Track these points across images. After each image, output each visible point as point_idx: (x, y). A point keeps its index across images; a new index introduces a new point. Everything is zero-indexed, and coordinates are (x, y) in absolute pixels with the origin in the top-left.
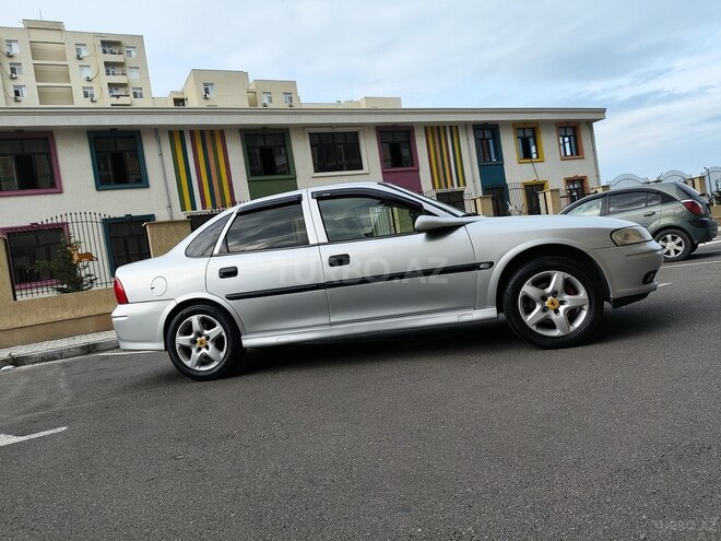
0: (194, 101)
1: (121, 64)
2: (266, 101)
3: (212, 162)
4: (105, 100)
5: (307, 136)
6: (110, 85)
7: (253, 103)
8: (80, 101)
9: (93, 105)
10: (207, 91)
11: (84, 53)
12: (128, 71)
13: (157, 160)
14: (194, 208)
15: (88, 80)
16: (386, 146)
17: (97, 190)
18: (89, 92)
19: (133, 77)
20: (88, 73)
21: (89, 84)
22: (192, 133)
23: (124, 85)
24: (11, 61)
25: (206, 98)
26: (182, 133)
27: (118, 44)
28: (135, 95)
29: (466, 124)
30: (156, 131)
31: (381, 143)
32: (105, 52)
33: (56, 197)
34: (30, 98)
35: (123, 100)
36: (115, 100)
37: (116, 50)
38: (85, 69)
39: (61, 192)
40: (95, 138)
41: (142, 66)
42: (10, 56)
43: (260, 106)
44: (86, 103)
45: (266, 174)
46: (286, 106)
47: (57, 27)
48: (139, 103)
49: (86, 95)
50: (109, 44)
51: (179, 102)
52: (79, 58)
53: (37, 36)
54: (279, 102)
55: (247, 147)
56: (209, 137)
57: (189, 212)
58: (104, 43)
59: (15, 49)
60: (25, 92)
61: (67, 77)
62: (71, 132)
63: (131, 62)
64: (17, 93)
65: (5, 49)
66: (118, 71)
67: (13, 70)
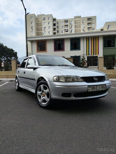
1: (91, 23)
4: (87, 31)
6: (88, 28)
8: (82, 32)
10: (108, 27)
11: (84, 21)
13: (83, 44)
14: (89, 55)
15: (84, 27)
17: (70, 50)
18: (84, 29)
19: (93, 26)
20: (84, 26)
22: (91, 38)
23: (91, 28)
24: (71, 25)
25: (108, 29)
26: (89, 38)
27: (91, 19)
30: (83, 38)
32: (88, 21)
34: (73, 32)
36: (89, 31)
39: (64, 51)
40: (72, 40)
41: (95, 23)
44: (83, 32)
45: (108, 47)
47: (80, 17)
50: (89, 19)
51: (102, 30)
52: (83, 23)
53: (76, 19)
55: (104, 40)
57: (88, 55)
58: (88, 19)
59: (72, 23)
61: (80, 27)
62: (67, 39)
63: (93, 22)
64: (71, 31)
65: (70, 23)
66: (90, 24)
67: (71, 27)
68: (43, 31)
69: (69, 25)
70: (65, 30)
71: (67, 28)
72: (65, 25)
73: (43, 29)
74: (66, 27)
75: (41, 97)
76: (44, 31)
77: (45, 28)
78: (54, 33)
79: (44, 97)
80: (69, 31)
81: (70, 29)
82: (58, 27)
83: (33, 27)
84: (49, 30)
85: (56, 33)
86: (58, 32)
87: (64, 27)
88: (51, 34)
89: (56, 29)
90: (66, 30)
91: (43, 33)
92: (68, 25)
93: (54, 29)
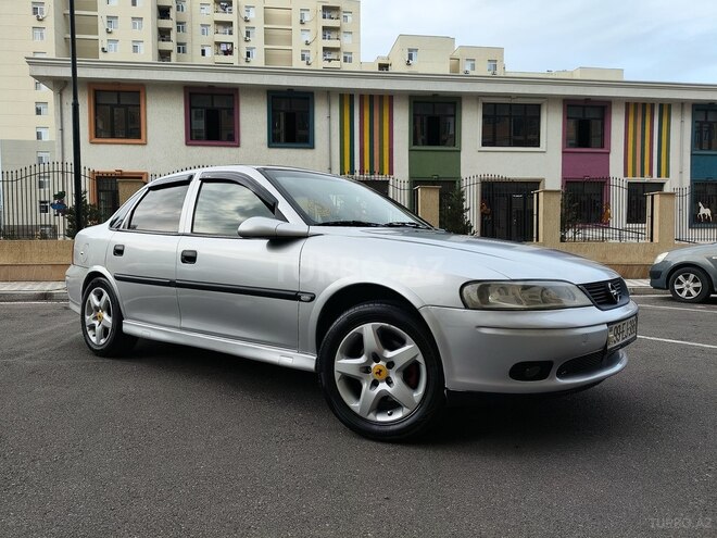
0: (398, 66)
1: (337, 29)
2: (468, 68)
3: (376, 127)
4: (319, 63)
5: (481, 106)
6: (325, 49)
7: (455, 69)
8: (298, 64)
9: (308, 67)
10: (410, 57)
11: (307, 18)
12: (342, 35)
13: (325, 123)
14: (352, 172)
15: (307, 44)
16: (572, 122)
17: (269, 147)
18: (306, 54)
19: (345, 42)
20: (307, 37)
21: (307, 48)
22: (362, 97)
23: (337, 50)
24: (248, 24)
25: (408, 63)
26: (352, 97)
27: (336, 9)
28: (345, 61)
29: (682, 104)
30: (328, 94)
31: (567, 118)
32: (324, 17)
33: (234, 150)
34: (258, 60)
35: (334, 64)
36: (327, 64)
37: (334, 15)
38: (307, 33)
39: (238, 146)
41: (355, 32)
42: (247, 21)
43: (461, 73)
44: (303, 65)
45: (429, 144)
46: (489, 74)
48: (347, 67)
49: (303, 59)
50: (329, 9)
51: (384, 67)
52: (302, 23)
54: (483, 69)
55: (414, 115)
56: (377, 102)
58: (325, 8)
59: (252, 15)
60: (254, 54)
61: (289, 41)
62: (254, 90)
63: (346, 27)
64: (248, 54)
65: (244, 14)
66: (333, 35)
67: (248, 34)
68: (102, 37)
69: (235, 25)
70: (218, 44)
71: (227, 38)
72: (218, 23)
73: (102, 25)
74: (221, 29)
75: (365, 386)
76: (111, 37)
77: (111, 19)
78: (164, 55)
79: (383, 386)
80: (235, 51)
81: (244, 45)
82: (180, 25)
83: (45, 8)
84: (137, 35)
85: (174, 56)
86: (181, 48)
87: (212, 29)
88: (147, 53)
89: (173, 35)
90: (224, 47)
91: (103, 44)
92: (230, 24)
93: (164, 34)
